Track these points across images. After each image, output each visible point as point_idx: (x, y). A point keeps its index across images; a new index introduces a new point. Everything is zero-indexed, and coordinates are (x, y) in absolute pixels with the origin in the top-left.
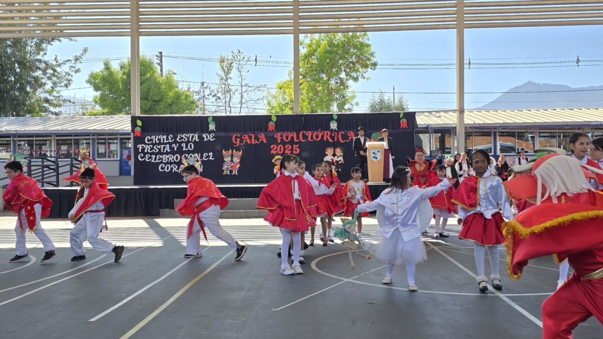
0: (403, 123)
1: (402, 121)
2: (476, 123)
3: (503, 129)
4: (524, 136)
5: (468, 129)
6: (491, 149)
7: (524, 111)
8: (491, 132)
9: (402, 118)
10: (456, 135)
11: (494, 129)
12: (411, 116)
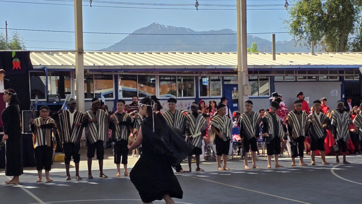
0: (15, 63)
1: (14, 61)
2: (95, 65)
3: (125, 72)
4: (146, 80)
5: (88, 72)
6: (113, 93)
7: (145, 53)
8: (112, 76)
9: (15, 57)
10: (75, 78)
11: (115, 72)
12: (24, 56)
